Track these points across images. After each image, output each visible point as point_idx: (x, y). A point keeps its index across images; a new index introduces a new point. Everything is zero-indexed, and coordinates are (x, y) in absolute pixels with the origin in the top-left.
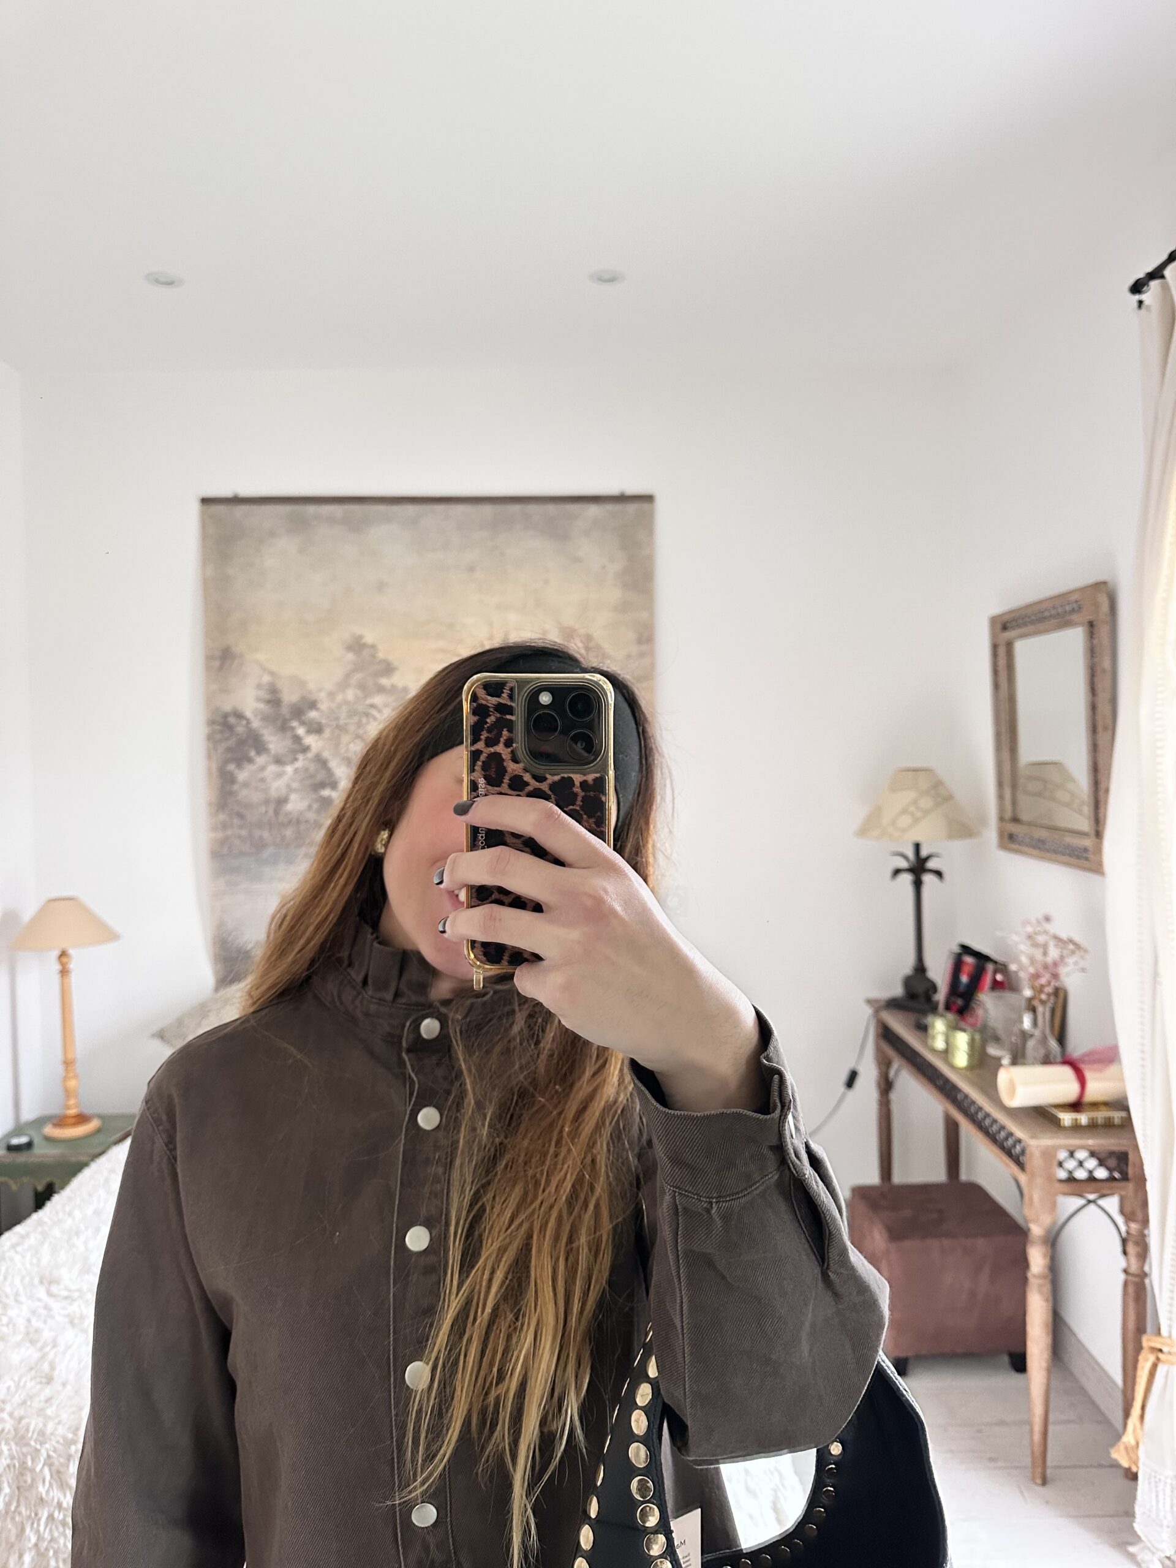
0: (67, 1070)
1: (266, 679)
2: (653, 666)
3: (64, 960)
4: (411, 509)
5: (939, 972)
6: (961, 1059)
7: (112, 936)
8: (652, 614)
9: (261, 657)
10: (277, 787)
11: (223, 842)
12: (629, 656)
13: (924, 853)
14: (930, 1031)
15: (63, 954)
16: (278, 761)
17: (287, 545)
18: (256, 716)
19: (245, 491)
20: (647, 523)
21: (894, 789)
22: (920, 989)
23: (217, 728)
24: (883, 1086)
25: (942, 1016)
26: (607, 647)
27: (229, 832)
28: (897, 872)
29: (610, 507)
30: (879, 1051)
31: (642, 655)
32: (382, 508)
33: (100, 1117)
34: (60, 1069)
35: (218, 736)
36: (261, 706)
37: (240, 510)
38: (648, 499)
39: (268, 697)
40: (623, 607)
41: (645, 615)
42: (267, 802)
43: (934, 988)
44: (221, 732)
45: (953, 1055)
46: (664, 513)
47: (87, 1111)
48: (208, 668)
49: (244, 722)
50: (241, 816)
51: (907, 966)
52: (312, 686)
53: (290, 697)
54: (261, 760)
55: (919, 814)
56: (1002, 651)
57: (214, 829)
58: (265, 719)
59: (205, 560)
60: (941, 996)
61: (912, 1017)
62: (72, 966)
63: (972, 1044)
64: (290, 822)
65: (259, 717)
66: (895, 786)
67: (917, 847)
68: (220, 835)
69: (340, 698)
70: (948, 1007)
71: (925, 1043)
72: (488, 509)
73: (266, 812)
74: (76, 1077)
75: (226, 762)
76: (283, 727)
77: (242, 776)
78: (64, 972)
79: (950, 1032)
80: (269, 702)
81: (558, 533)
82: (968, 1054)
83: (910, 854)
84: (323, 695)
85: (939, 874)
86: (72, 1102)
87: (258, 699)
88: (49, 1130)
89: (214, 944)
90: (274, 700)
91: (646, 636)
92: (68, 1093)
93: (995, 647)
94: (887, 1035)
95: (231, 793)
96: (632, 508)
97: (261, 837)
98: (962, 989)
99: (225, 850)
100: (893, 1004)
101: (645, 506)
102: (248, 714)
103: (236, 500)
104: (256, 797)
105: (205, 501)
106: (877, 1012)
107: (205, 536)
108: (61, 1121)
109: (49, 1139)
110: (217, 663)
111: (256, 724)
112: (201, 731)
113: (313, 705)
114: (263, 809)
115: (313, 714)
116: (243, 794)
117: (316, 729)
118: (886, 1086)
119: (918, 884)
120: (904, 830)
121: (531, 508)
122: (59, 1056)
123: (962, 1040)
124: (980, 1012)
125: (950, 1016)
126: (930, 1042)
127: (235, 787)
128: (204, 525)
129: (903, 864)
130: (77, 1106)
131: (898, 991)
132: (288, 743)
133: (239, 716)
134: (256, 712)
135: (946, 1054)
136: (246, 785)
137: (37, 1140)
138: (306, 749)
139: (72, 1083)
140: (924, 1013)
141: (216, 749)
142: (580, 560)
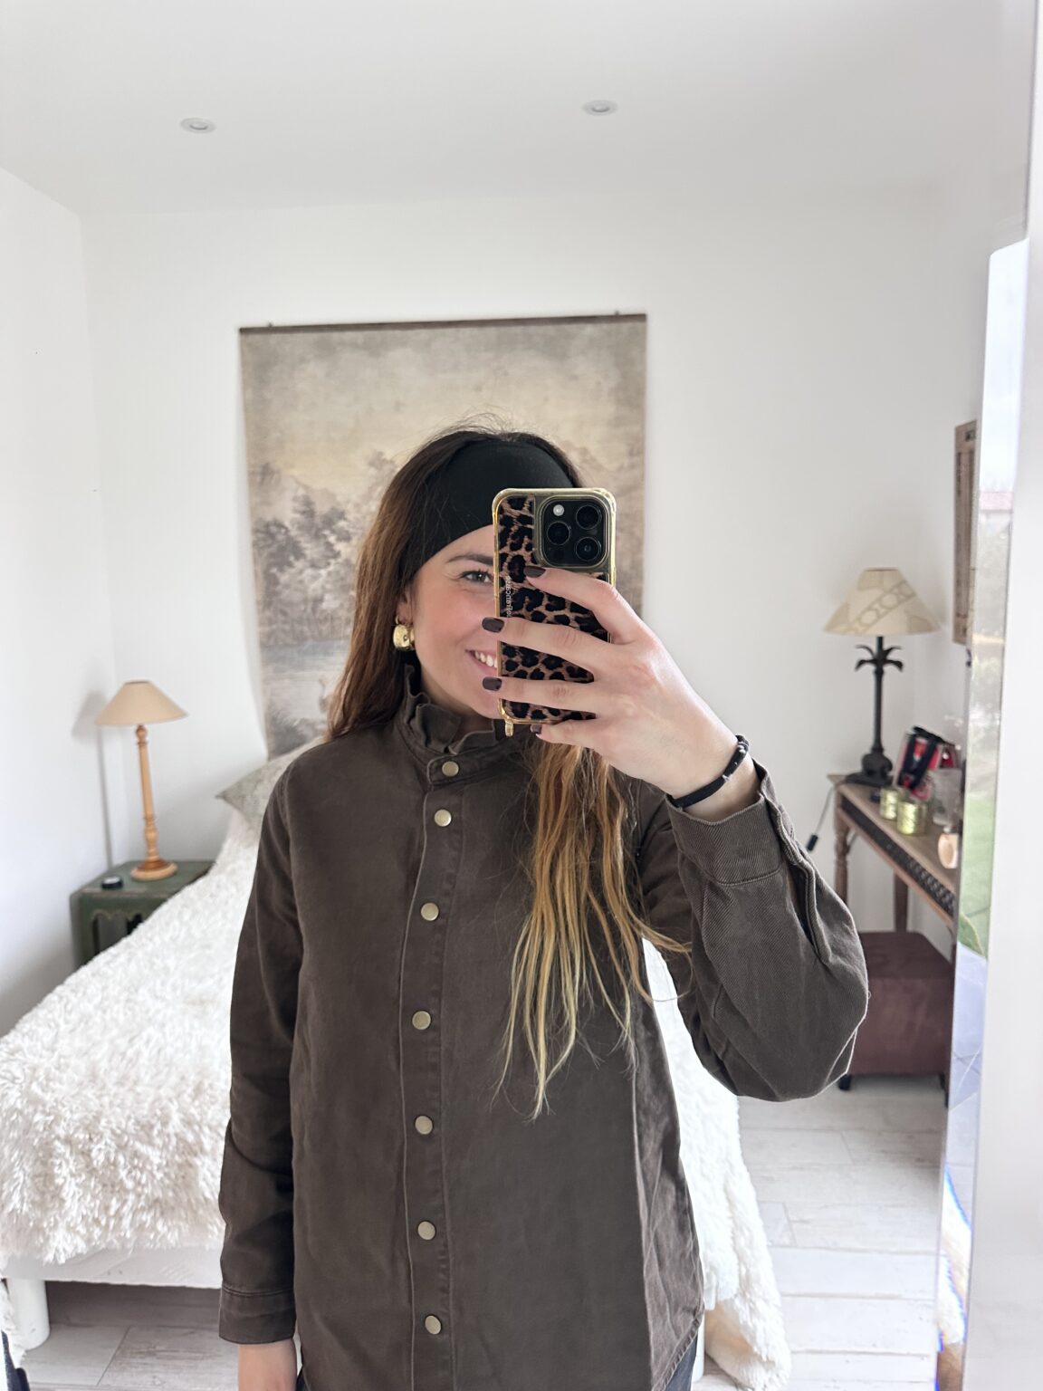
0: (147, 825)
1: (301, 492)
2: (643, 477)
3: (141, 733)
4: (424, 334)
5: (894, 751)
6: (909, 827)
7: (178, 713)
8: (643, 427)
9: (295, 472)
10: (314, 588)
11: (269, 635)
12: (620, 468)
13: (886, 646)
14: (882, 803)
15: (140, 729)
16: (314, 565)
17: (315, 369)
18: (293, 525)
19: (278, 321)
20: (640, 341)
21: (860, 589)
22: (877, 767)
23: (261, 535)
24: (841, 849)
25: (894, 790)
26: (602, 460)
27: (274, 627)
28: (861, 663)
29: (605, 326)
30: (838, 820)
31: (632, 466)
32: (398, 333)
33: (176, 862)
34: (142, 823)
35: (262, 544)
36: (298, 516)
37: (274, 338)
38: (641, 317)
39: (303, 508)
40: (618, 422)
41: (636, 429)
42: (305, 601)
43: (889, 766)
44: (264, 540)
45: (902, 824)
46: (656, 332)
47: (166, 858)
48: (251, 483)
49: (283, 531)
50: (284, 613)
51: (866, 746)
52: (339, 498)
53: (322, 508)
54: (299, 564)
55: (882, 611)
56: (965, 459)
57: (261, 624)
58: (301, 528)
59: (245, 385)
60: (895, 773)
61: (869, 789)
62: (147, 739)
63: (919, 814)
64: (326, 619)
65: (296, 526)
66: (863, 584)
67: (880, 640)
68: (267, 629)
69: (365, 508)
70: (900, 783)
71: (877, 813)
72: (492, 332)
73: (305, 610)
74: (155, 830)
75: (270, 566)
76: (317, 536)
77: (284, 578)
78: (142, 744)
79: (900, 804)
80: (303, 513)
81: (556, 353)
82: (915, 823)
83: (874, 648)
84: (350, 507)
85: (899, 665)
86: (152, 850)
87: (295, 511)
88: (135, 873)
89: (266, 720)
90: (308, 510)
91: (637, 449)
92: (149, 843)
93: (959, 456)
94: (846, 806)
95: (276, 594)
96: (625, 327)
97: (302, 632)
98: (914, 766)
99: (272, 642)
100: (852, 779)
101: (638, 324)
102: (287, 524)
103: (270, 329)
104: (297, 597)
105: (244, 331)
106: (837, 785)
107: (244, 364)
108: (144, 866)
109: (136, 880)
110: (258, 478)
111: (294, 532)
112: (248, 539)
113: (342, 516)
114: (302, 608)
115: (342, 524)
116: (285, 594)
117: (346, 537)
118: (843, 849)
119: (879, 674)
120: (869, 626)
121: (533, 329)
122: (140, 813)
123: (910, 810)
124: (929, 787)
125: (901, 789)
126: (882, 812)
127: (279, 588)
128: (242, 353)
129: (868, 656)
130: (156, 853)
131: (857, 768)
132: (322, 549)
133: (280, 525)
134: (293, 522)
135: (896, 821)
136: (287, 586)
137: (126, 881)
138: (337, 555)
139: (152, 835)
140: (879, 787)
141: (260, 555)
142: (575, 378)
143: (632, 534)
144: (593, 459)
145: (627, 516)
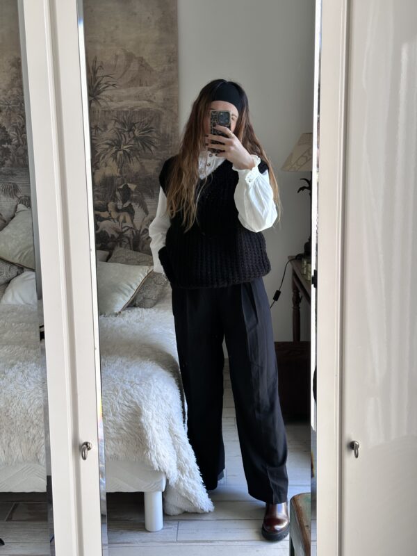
2: (177, 76)
8: (176, 46)
12: (164, 70)
14: (302, 266)
21: (299, 144)
24: (295, 300)
26: (152, 65)
28: (302, 189)
31: (171, 69)
40: (160, 42)
41: (173, 46)
55: (309, 157)
69: (10, 91)
71: (300, 272)
79: (307, 265)
83: (309, 179)
91: (173, 59)
94: (294, 273)
100: (298, 258)
106: (290, 262)
118: (297, 301)
129: (306, 184)
142: (135, 14)
143: (172, 111)
144: (147, 64)
145: (168, 99)
